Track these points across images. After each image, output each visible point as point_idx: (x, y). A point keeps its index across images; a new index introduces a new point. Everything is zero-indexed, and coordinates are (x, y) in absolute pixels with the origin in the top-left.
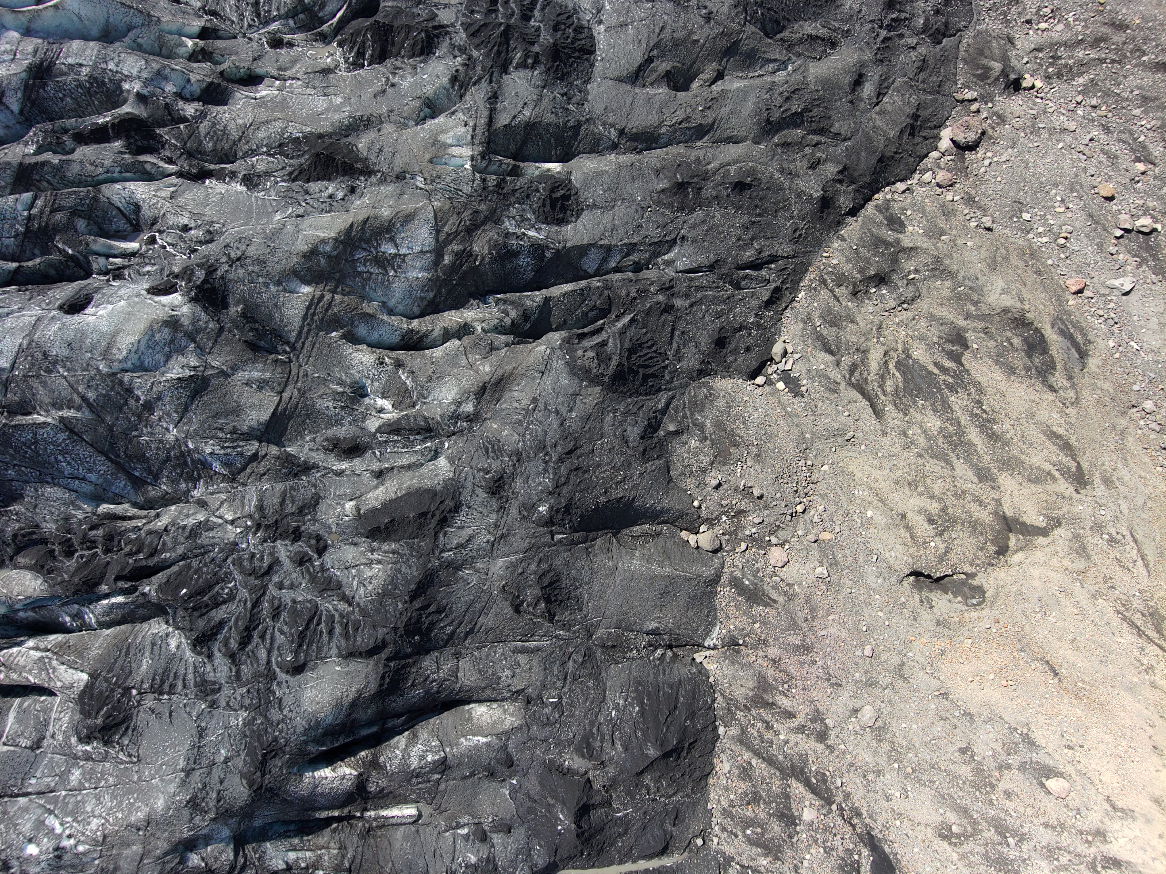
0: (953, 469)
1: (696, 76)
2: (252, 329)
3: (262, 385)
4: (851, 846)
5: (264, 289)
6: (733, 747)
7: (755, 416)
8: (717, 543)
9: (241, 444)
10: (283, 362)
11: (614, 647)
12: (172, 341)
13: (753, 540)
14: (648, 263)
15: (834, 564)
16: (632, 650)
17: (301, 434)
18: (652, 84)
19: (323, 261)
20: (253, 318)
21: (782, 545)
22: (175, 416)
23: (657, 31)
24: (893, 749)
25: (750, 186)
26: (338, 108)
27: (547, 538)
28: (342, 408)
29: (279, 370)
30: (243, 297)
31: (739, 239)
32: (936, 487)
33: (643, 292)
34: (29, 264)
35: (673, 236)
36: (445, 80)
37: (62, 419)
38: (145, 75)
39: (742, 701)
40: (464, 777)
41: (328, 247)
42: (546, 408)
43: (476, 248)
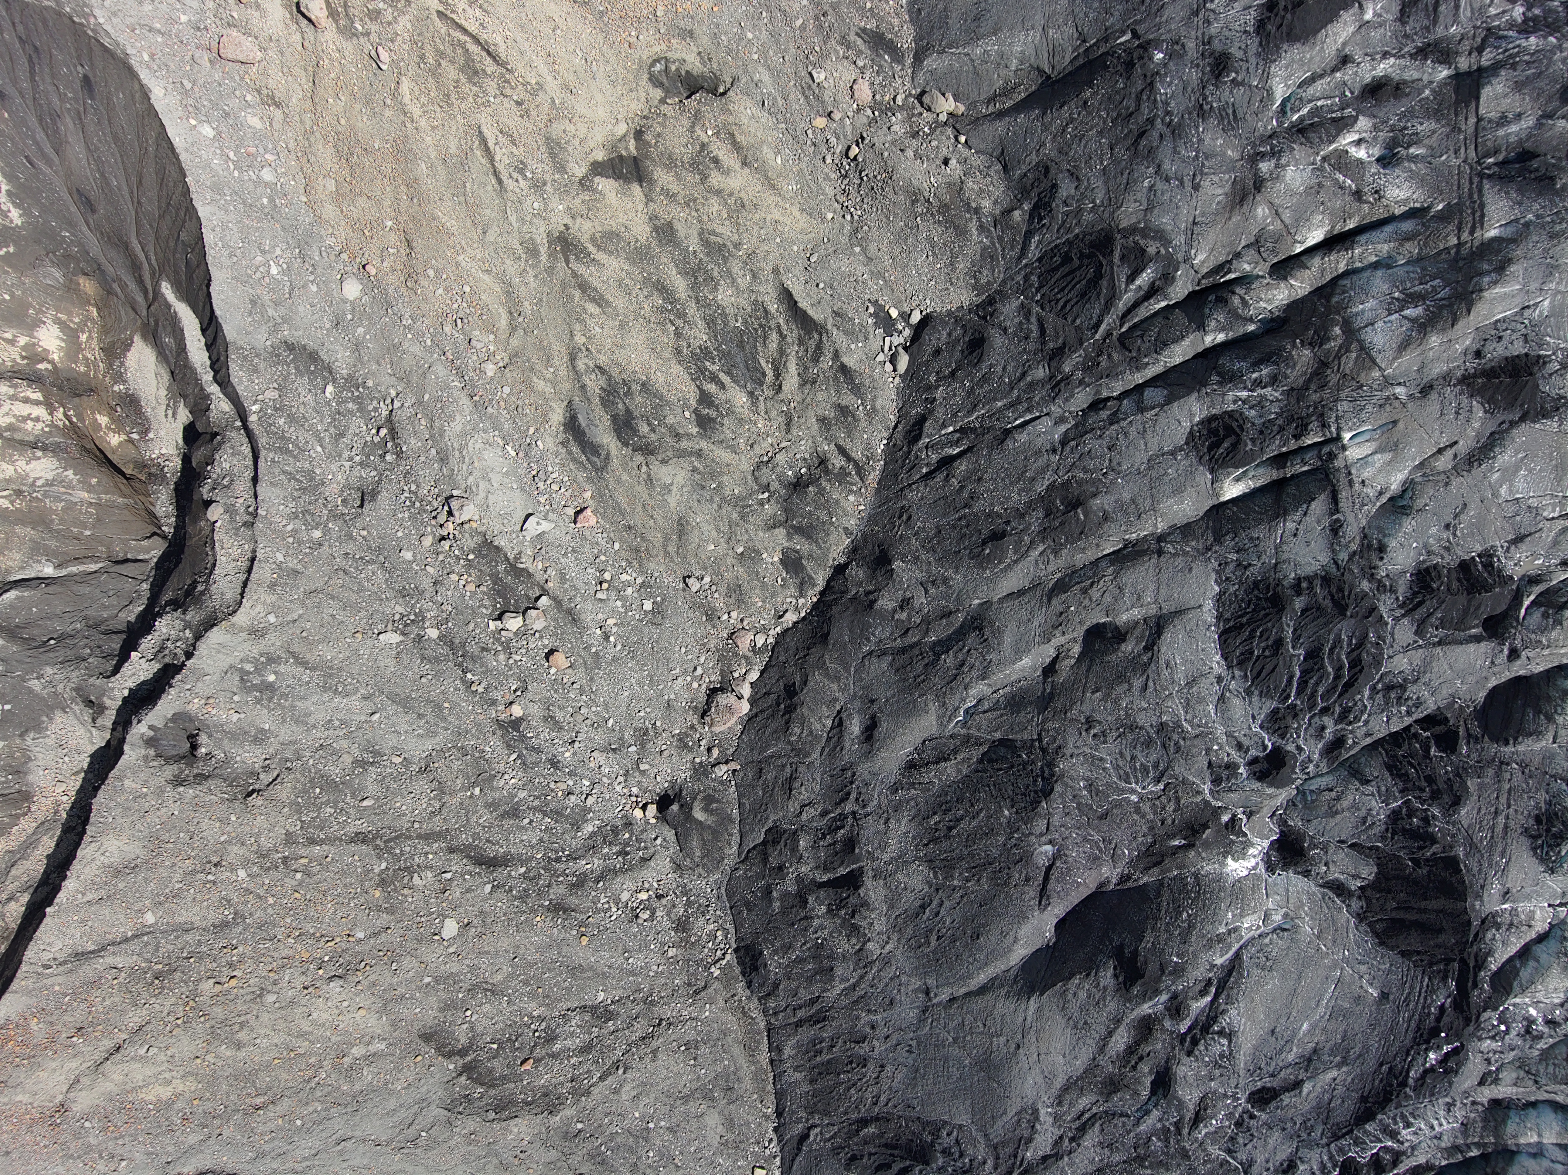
0: (701, 234)
1: (1079, 660)
2: (1537, 170)
3: (1503, 121)
5: (1541, 212)
7: (920, 261)
8: (925, 102)
9: (1500, 57)
10: (1487, 155)
14: (1085, 414)
15: (806, 89)
17: (1437, 93)
18: (1137, 623)
23: (1151, 684)
25: (984, 543)
26: (1504, 475)
28: (1406, 128)
29: (1489, 143)
31: (980, 479)
32: (717, 206)
33: (1090, 366)
35: (1068, 449)
36: (1392, 543)
41: (1486, 279)
42: (1181, 181)
43: (1307, 352)
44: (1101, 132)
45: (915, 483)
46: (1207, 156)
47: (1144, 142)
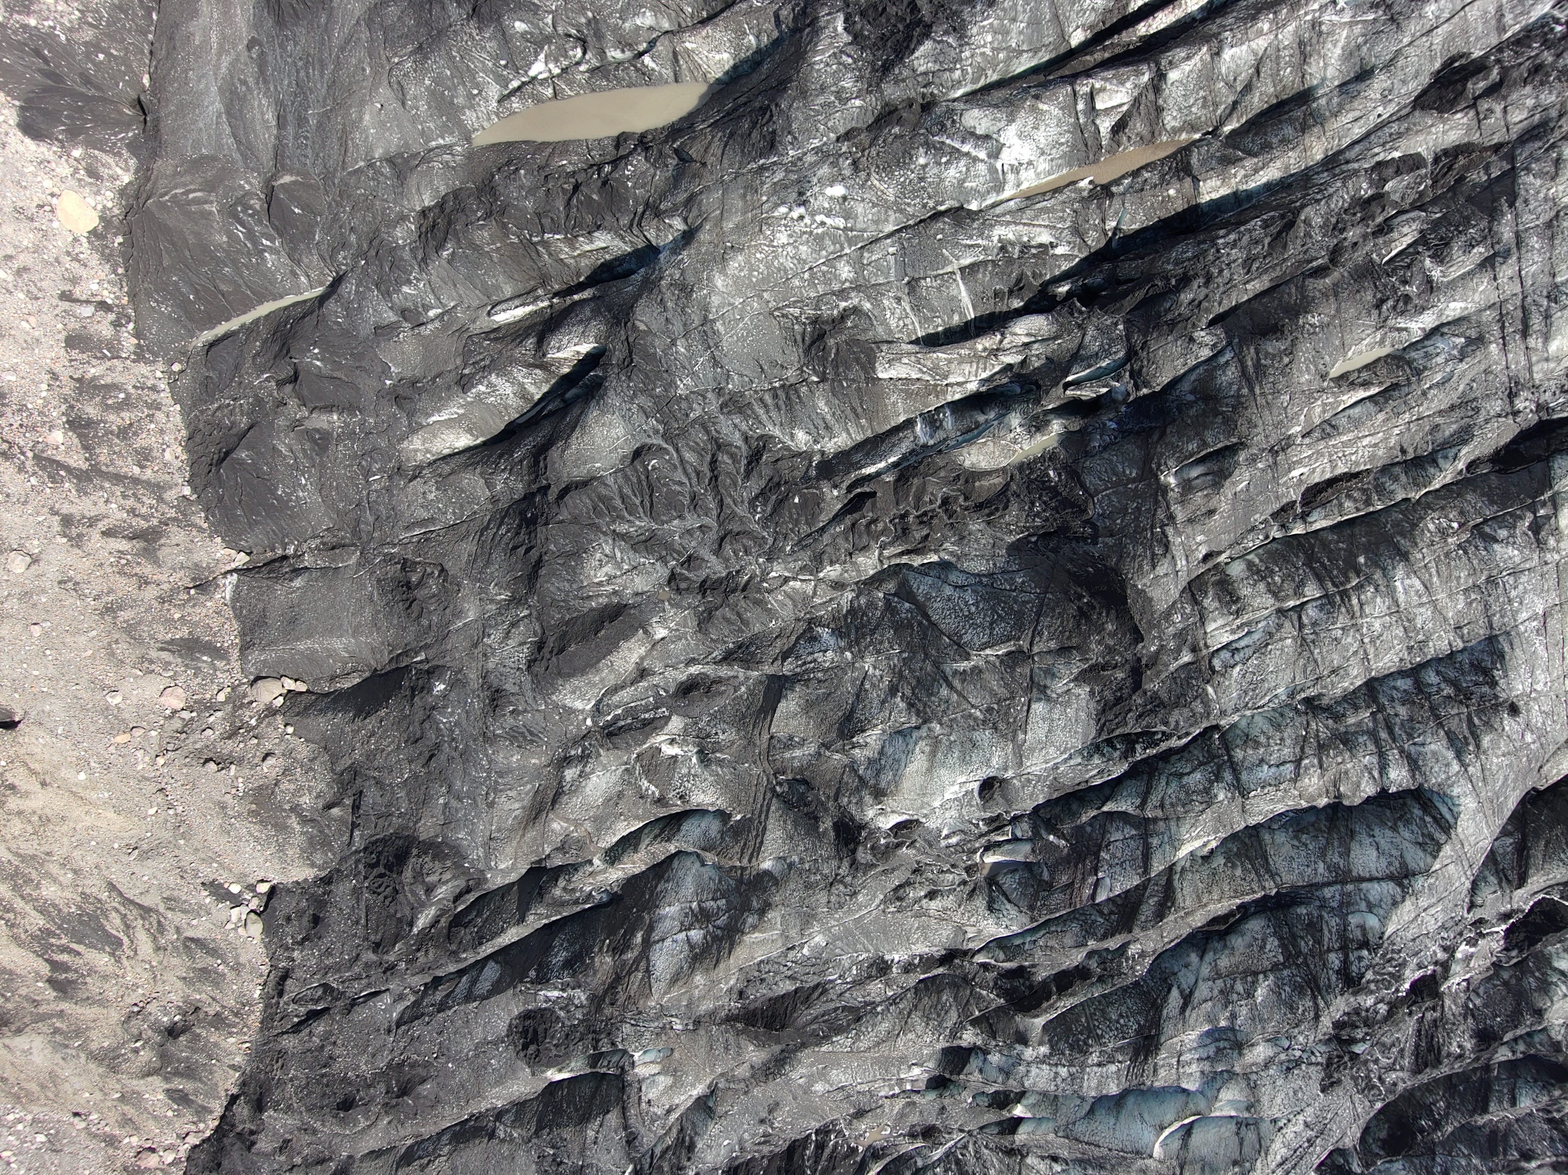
2: (810, 803)
3: (789, 743)
5: (804, 854)
6: (167, 478)
7: (248, 848)
8: (255, 691)
9: (798, 670)
10: (778, 772)
11: (334, 547)
12: (878, 773)
13: (212, 707)
15: (104, 710)
16: (317, 546)
17: (751, 692)
19: (755, 903)
20: (810, 818)
21: (175, 712)
22: (867, 686)
25: (339, 1107)
26: (812, 1079)
27: (430, 655)
29: (779, 762)
30: (820, 841)
31: (335, 1042)
32: (19, 825)
34: (1094, 813)
35: (401, 1030)
36: (699, 1143)
37: (967, 657)
38: (1022, 1069)
39: (172, 529)
40: (439, 375)
41: (750, 920)
42: (474, 800)
43: (608, 959)
44: (398, 747)
45: (287, 1032)
46: (500, 774)
47: (433, 764)
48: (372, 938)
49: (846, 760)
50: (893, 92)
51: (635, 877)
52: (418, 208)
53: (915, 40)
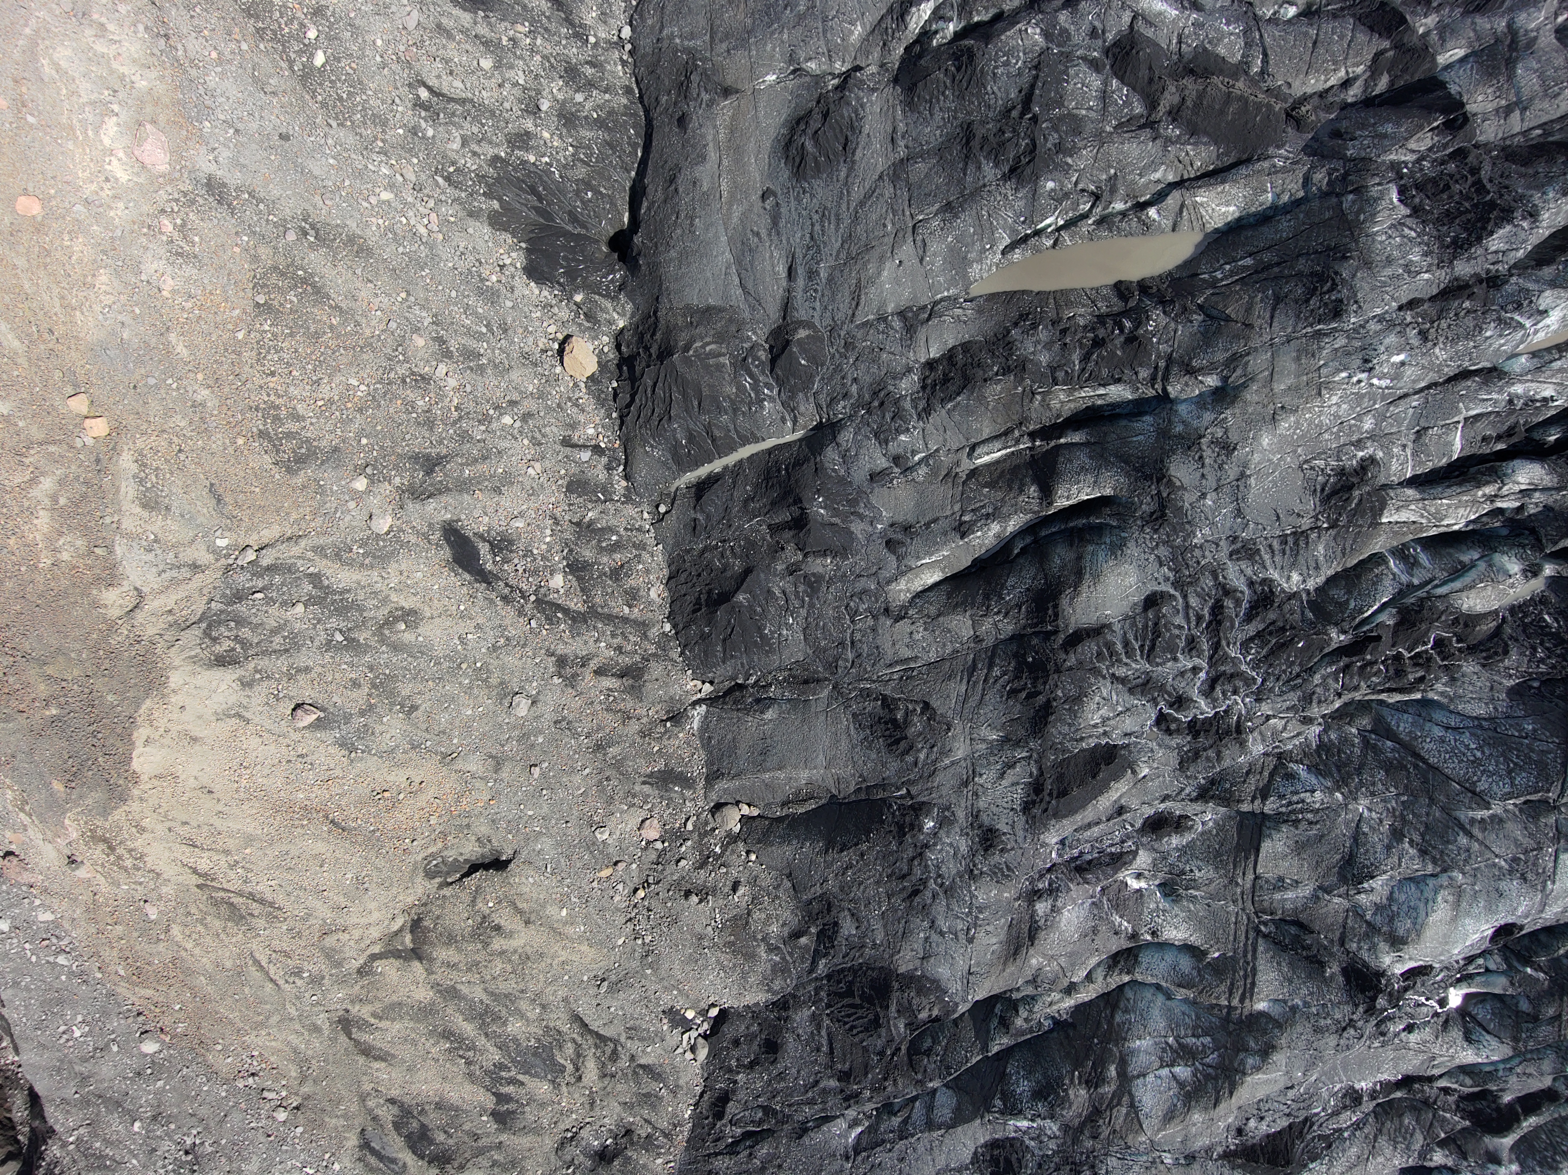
0: (485, 990)
2: (1308, 948)
3: (1280, 884)
4: (506, 567)
5: (1308, 998)
6: (651, 614)
7: (711, 975)
8: (719, 819)
9: (1283, 810)
10: (1264, 911)
11: (806, 682)
12: (1392, 920)
13: (681, 836)
14: (877, 1116)
15: (591, 845)
16: (785, 679)
17: (1220, 826)
19: (1252, 1044)
20: (1311, 962)
21: (649, 843)
22: (1365, 828)
24: (486, 681)
27: (914, 792)
28: (1183, 871)
29: (1265, 902)
30: (1328, 986)
32: (500, 966)
33: (877, 1087)
35: (859, 1157)
37: (1487, 805)
39: (653, 664)
40: (935, 521)
41: (1250, 1061)
42: (956, 934)
43: (1083, 1092)
44: (878, 883)
45: (720, 1153)
46: (980, 910)
47: (917, 899)
48: (839, 1066)
49: (1346, 904)
50: (1463, 268)
51: (1084, 1005)
52: (923, 360)
53: (1492, 223)
